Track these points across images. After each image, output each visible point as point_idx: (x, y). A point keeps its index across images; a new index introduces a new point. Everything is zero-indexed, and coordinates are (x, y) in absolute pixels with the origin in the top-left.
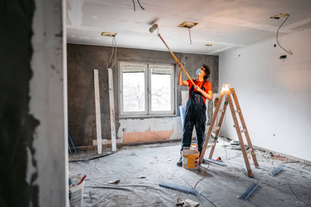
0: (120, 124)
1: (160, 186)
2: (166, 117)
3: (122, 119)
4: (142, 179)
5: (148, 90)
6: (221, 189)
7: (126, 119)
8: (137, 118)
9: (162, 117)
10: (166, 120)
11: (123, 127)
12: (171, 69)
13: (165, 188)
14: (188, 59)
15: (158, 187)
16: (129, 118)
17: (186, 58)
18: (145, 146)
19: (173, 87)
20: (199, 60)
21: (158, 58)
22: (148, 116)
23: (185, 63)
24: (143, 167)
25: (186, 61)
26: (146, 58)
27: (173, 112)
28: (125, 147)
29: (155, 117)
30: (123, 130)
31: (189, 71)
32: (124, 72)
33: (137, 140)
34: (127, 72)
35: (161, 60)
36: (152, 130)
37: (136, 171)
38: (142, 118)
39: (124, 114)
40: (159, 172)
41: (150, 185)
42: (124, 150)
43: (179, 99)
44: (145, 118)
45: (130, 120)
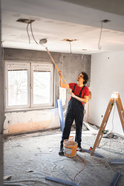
0: (5, 117)
1: (46, 179)
2: (46, 109)
3: (8, 112)
4: (30, 173)
5: (30, 86)
6: (94, 180)
7: (11, 112)
8: (21, 111)
9: (42, 109)
10: (46, 112)
11: (9, 120)
12: (50, 66)
13: (50, 182)
14: (65, 58)
15: (45, 181)
16: (14, 112)
17: (64, 57)
18: (28, 135)
19: (52, 83)
20: (75, 58)
21: (40, 58)
22: (30, 108)
23: (63, 62)
24: (30, 159)
25: (63, 60)
26: (29, 57)
27: (51, 104)
28: (10, 137)
29: (36, 110)
30: (9, 122)
31: (66, 69)
32: (9, 70)
33: (21, 130)
34: (11, 70)
35: (42, 59)
36: (34, 121)
37: (24, 164)
38: (25, 111)
39: (9, 108)
40: (43, 165)
41: (37, 179)
42: (10, 141)
43: (57, 93)
44: (28, 111)
45: (15, 113)
